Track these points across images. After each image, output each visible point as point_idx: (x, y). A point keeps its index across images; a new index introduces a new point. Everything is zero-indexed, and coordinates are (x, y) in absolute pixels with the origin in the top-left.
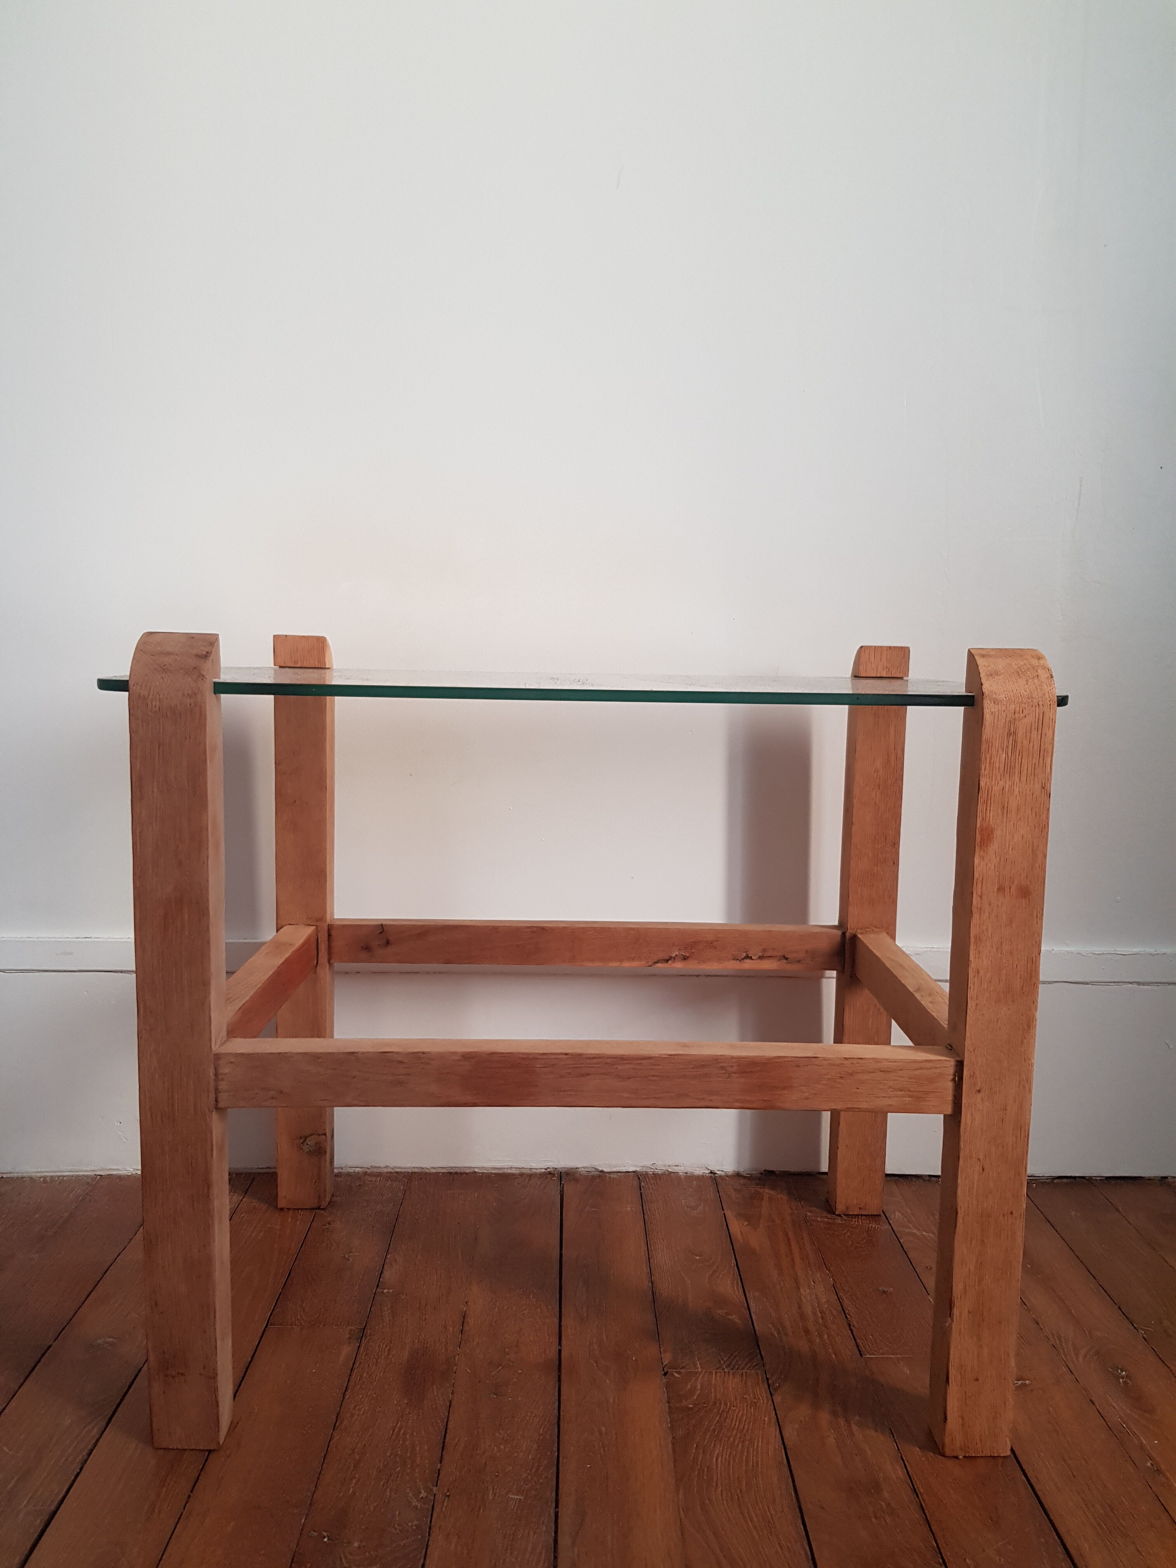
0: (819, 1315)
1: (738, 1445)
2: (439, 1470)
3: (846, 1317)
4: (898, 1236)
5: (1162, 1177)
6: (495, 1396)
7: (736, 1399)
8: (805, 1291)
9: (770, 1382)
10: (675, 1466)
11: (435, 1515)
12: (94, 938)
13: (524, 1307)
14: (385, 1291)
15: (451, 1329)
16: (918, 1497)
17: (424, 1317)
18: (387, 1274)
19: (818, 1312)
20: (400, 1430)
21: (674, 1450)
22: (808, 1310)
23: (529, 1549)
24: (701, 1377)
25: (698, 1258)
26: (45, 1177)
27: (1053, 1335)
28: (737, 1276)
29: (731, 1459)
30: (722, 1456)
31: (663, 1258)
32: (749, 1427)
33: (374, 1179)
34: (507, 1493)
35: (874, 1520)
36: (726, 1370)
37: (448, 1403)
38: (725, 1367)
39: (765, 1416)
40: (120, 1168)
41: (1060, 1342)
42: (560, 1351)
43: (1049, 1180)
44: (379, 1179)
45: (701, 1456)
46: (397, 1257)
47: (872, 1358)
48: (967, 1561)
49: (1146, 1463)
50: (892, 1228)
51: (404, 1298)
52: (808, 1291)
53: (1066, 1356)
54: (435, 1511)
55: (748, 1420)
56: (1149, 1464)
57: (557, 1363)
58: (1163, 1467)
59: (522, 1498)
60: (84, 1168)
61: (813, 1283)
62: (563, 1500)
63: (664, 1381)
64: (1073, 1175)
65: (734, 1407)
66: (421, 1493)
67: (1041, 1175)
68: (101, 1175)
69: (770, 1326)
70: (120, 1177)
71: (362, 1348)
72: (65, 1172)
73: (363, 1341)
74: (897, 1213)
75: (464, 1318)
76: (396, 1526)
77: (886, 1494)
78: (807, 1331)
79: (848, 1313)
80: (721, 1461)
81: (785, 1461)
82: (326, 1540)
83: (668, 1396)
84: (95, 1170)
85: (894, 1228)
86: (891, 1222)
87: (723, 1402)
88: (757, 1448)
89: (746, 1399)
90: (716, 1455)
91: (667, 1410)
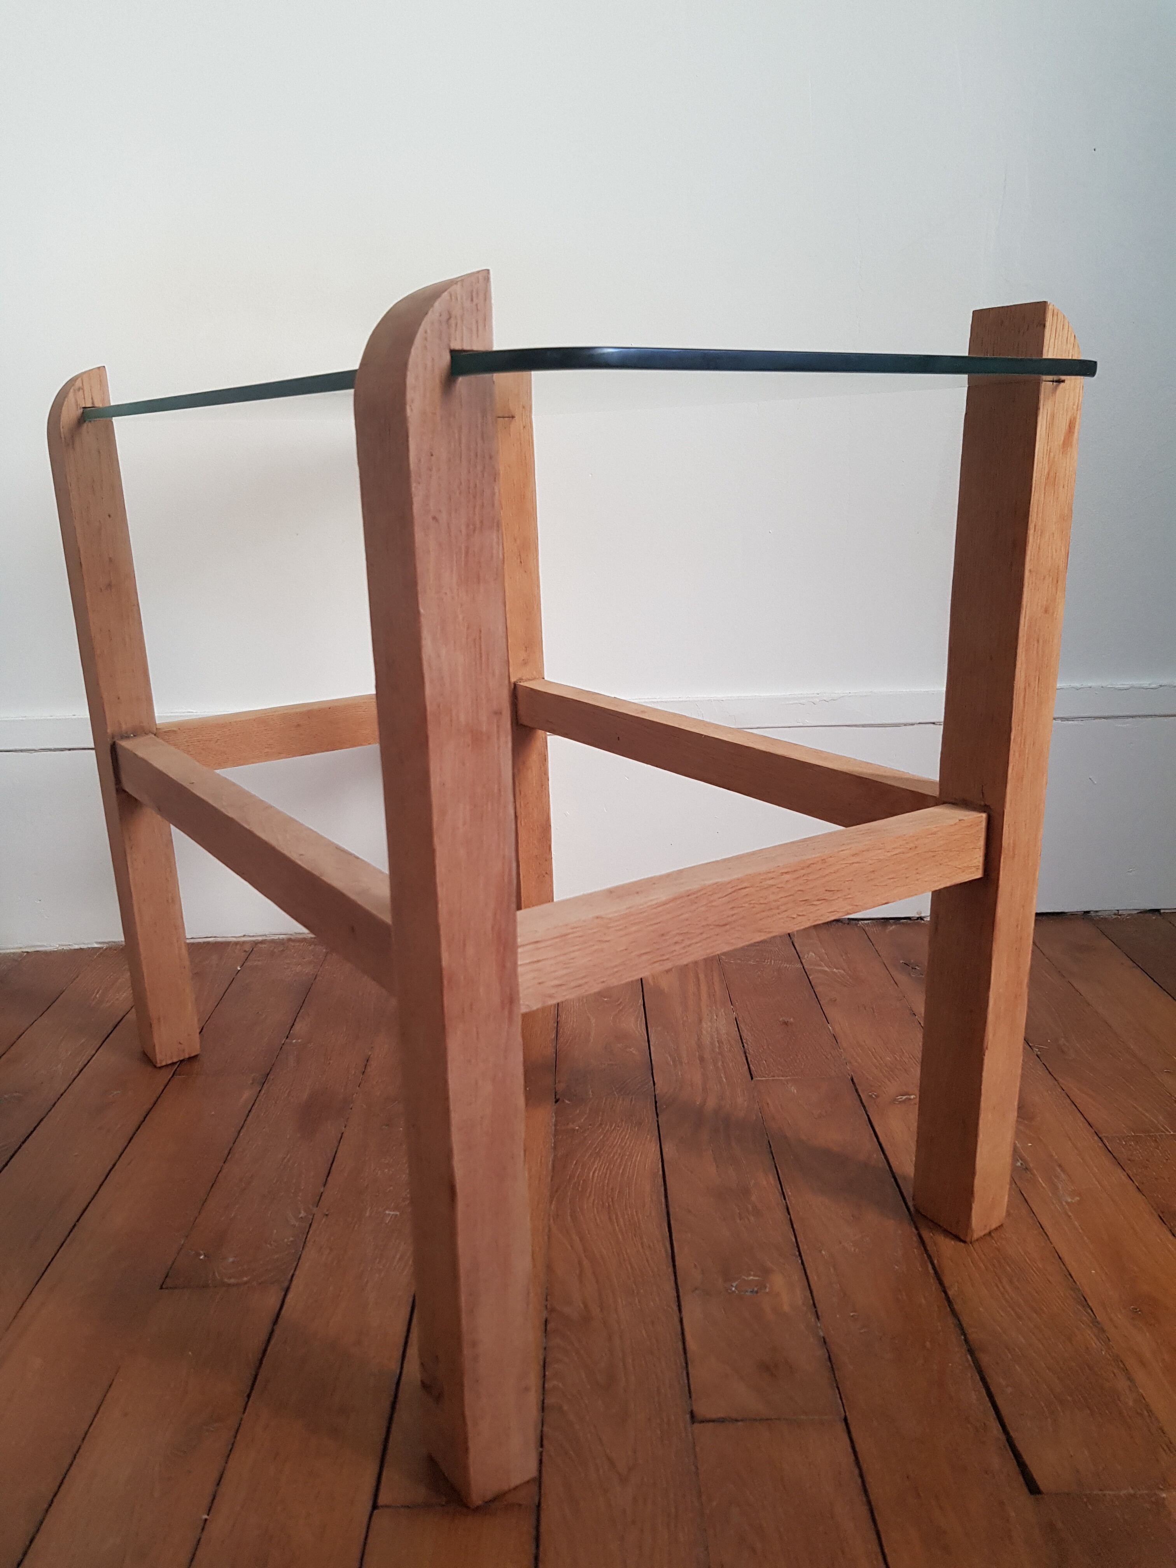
0: (717, 1044)
1: (617, 1159)
2: (322, 1193)
3: (743, 1046)
4: (808, 974)
6: (386, 1128)
7: (622, 1121)
8: (706, 1025)
9: (658, 1105)
10: (552, 1180)
11: (311, 1232)
14: (294, 1041)
15: (354, 1071)
16: (785, 1199)
17: (328, 1062)
18: (297, 1027)
19: (716, 1042)
20: (289, 1161)
21: (553, 1166)
22: (706, 1040)
23: (398, 1256)
24: (590, 1103)
25: (606, 999)
28: (642, 1014)
29: (608, 1173)
30: (600, 1169)
32: (629, 1145)
33: (298, 944)
34: (385, 1210)
35: (738, 1221)
36: (617, 1097)
37: (340, 1135)
38: (616, 1093)
39: (648, 1134)
40: (45, 944)
44: (302, 944)
45: (580, 1170)
46: (310, 1011)
47: (762, 1080)
48: (823, 1252)
49: (1017, 1163)
50: (803, 967)
51: (311, 1047)
52: (709, 1024)
54: (311, 1228)
55: (630, 1139)
56: (1019, 1164)
59: (398, 1213)
60: (10, 947)
61: (715, 1017)
63: (555, 1107)
65: (618, 1127)
66: (300, 1213)
69: (667, 1055)
70: (46, 953)
71: (263, 1092)
73: (265, 1085)
74: (811, 954)
75: (367, 1061)
76: (272, 1243)
77: (753, 1198)
78: (702, 1059)
79: (745, 1042)
80: (598, 1174)
81: (661, 1172)
82: (202, 1257)
83: (556, 1121)
84: (21, 948)
85: (805, 967)
86: (803, 961)
87: (608, 1124)
88: (636, 1161)
89: (632, 1121)
90: (593, 1169)
91: (553, 1132)
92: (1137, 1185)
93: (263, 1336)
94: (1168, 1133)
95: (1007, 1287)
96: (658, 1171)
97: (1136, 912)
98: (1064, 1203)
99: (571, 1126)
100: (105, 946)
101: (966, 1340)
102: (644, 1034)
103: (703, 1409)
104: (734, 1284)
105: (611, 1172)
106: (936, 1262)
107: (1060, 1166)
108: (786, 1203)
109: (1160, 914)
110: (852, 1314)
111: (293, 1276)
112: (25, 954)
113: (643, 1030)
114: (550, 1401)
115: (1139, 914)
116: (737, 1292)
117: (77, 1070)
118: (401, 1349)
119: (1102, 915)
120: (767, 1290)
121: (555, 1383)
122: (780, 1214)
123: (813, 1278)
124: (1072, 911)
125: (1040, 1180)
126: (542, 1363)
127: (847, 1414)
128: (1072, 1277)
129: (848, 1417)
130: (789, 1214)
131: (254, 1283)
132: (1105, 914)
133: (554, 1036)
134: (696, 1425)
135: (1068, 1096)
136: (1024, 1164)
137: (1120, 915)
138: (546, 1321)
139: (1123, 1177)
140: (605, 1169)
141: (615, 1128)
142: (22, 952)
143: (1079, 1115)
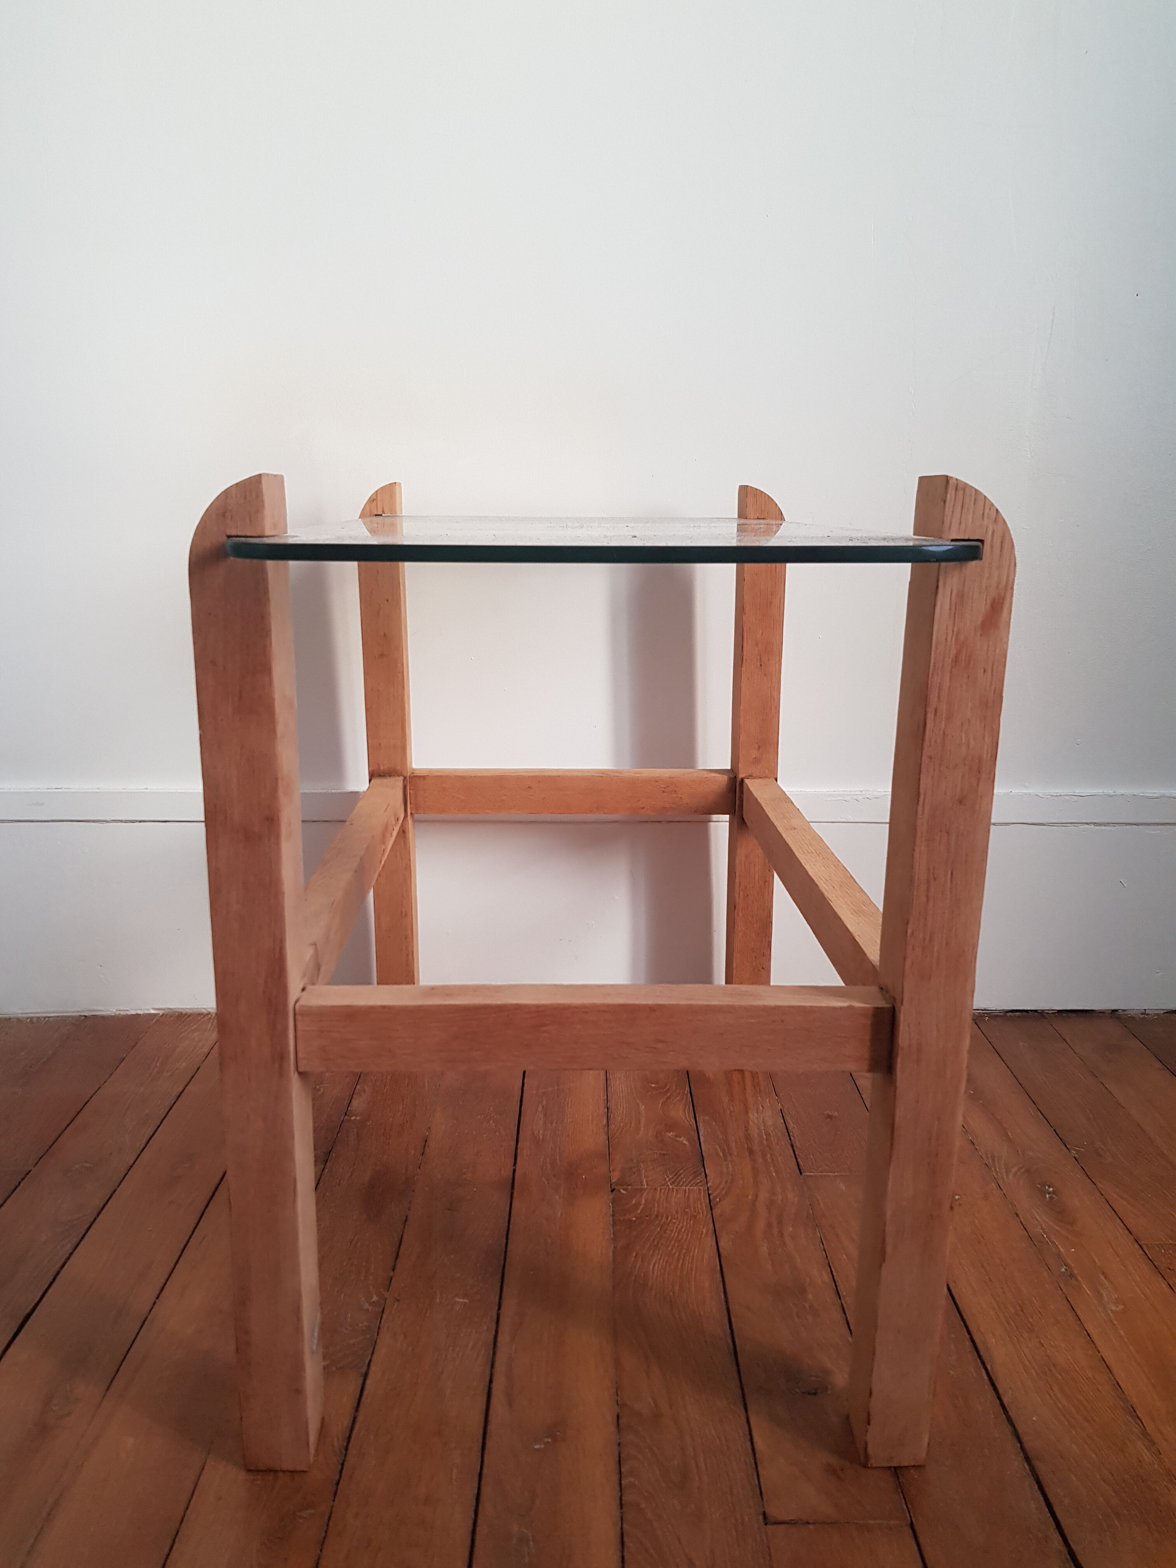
0: (765, 1137)
1: (674, 1254)
2: (392, 1277)
3: (790, 1139)
5: (1112, 1010)
6: (449, 1212)
7: (677, 1212)
8: (753, 1116)
9: (711, 1197)
10: (613, 1272)
11: (384, 1317)
12: (65, 788)
13: (484, 1131)
14: (353, 1118)
15: (413, 1152)
16: (840, 1298)
17: (387, 1142)
18: (355, 1103)
19: (764, 1134)
20: (357, 1243)
21: (614, 1258)
22: (754, 1132)
23: (470, 1345)
24: (645, 1193)
25: (653, 1085)
26: (31, 1018)
27: (987, 1154)
28: (689, 1102)
29: (668, 1265)
30: (659, 1263)
31: (620, 1085)
32: (687, 1238)
34: (454, 1297)
35: (796, 1320)
36: (671, 1187)
37: (404, 1219)
38: (669, 1184)
39: (703, 1228)
40: (103, 1009)
41: (993, 1160)
42: (514, 1171)
43: (1001, 1014)
45: (639, 1263)
46: (366, 1087)
47: (811, 1176)
49: (1061, 1269)
51: (370, 1125)
52: (756, 1115)
53: (997, 1175)
54: (385, 1313)
55: (686, 1231)
56: (1063, 1270)
57: (511, 1181)
58: (1076, 1272)
59: (466, 1301)
60: (69, 1009)
61: (761, 1108)
62: (506, 1302)
63: (611, 1197)
64: (1026, 1009)
65: (675, 1219)
66: (372, 1297)
67: (994, 1009)
68: (85, 1016)
69: (717, 1147)
70: (103, 1018)
71: (326, 1171)
72: (50, 1013)
73: (328, 1163)
75: (426, 1141)
76: (347, 1327)
77: (810, 1296)
78: (751, 1152)
79: (792, 1136)
80: (658, 1267)
81: (718, 1267)
83: (613, 1211)
84: (79, 1011)
87: (665, 1216)
88: (693, 1255)
89: (686, 1213)
90: (653, 1262)
91: (611, 1223)
93: (347, 1422)
95: (1059, 1395)
96: (716, 1266)
97: (1162, 1012)
98: (1109, 1312)
100: (161, 1012)
101: (1023, 1448)
102: (693, 1123)
103: (774, 1511)
104: (797, 1385)
105: (670, 1265)
106: (989, 1367)
107: (1103, 1273)
108: (841, 1302)
111: (370, 1361)
112: (83, 1017)
113: (692, 1119)
114: (628, 1497)
115: (1166, 1014)
116: (800, 1393)
117: (144, 1141)
118: (481, 1440)
119: (1130, 1014)
120: (829, 1392)
121: (632, 1480)
122: (837, 1315)
124: (1100, 1009)
125: (1084, 1286)
126: (617, 1459)
127: (913, 1519)
128: (1120, 1387)
129: (915, 1523)
130: (845, 1313)
131: (334, 1369)
132: (1132, 1013)
133: (605, 1122)
134: (769, 1527)
135: (1107, 1202)
136: (1068, 1270)
137: (1148, 1014)
138: (618, 1417)
139: (1164, 1286)
140: (665, 1263)
141: (671, 1220)
142: (80, 1016)
143: (1119, 1221)
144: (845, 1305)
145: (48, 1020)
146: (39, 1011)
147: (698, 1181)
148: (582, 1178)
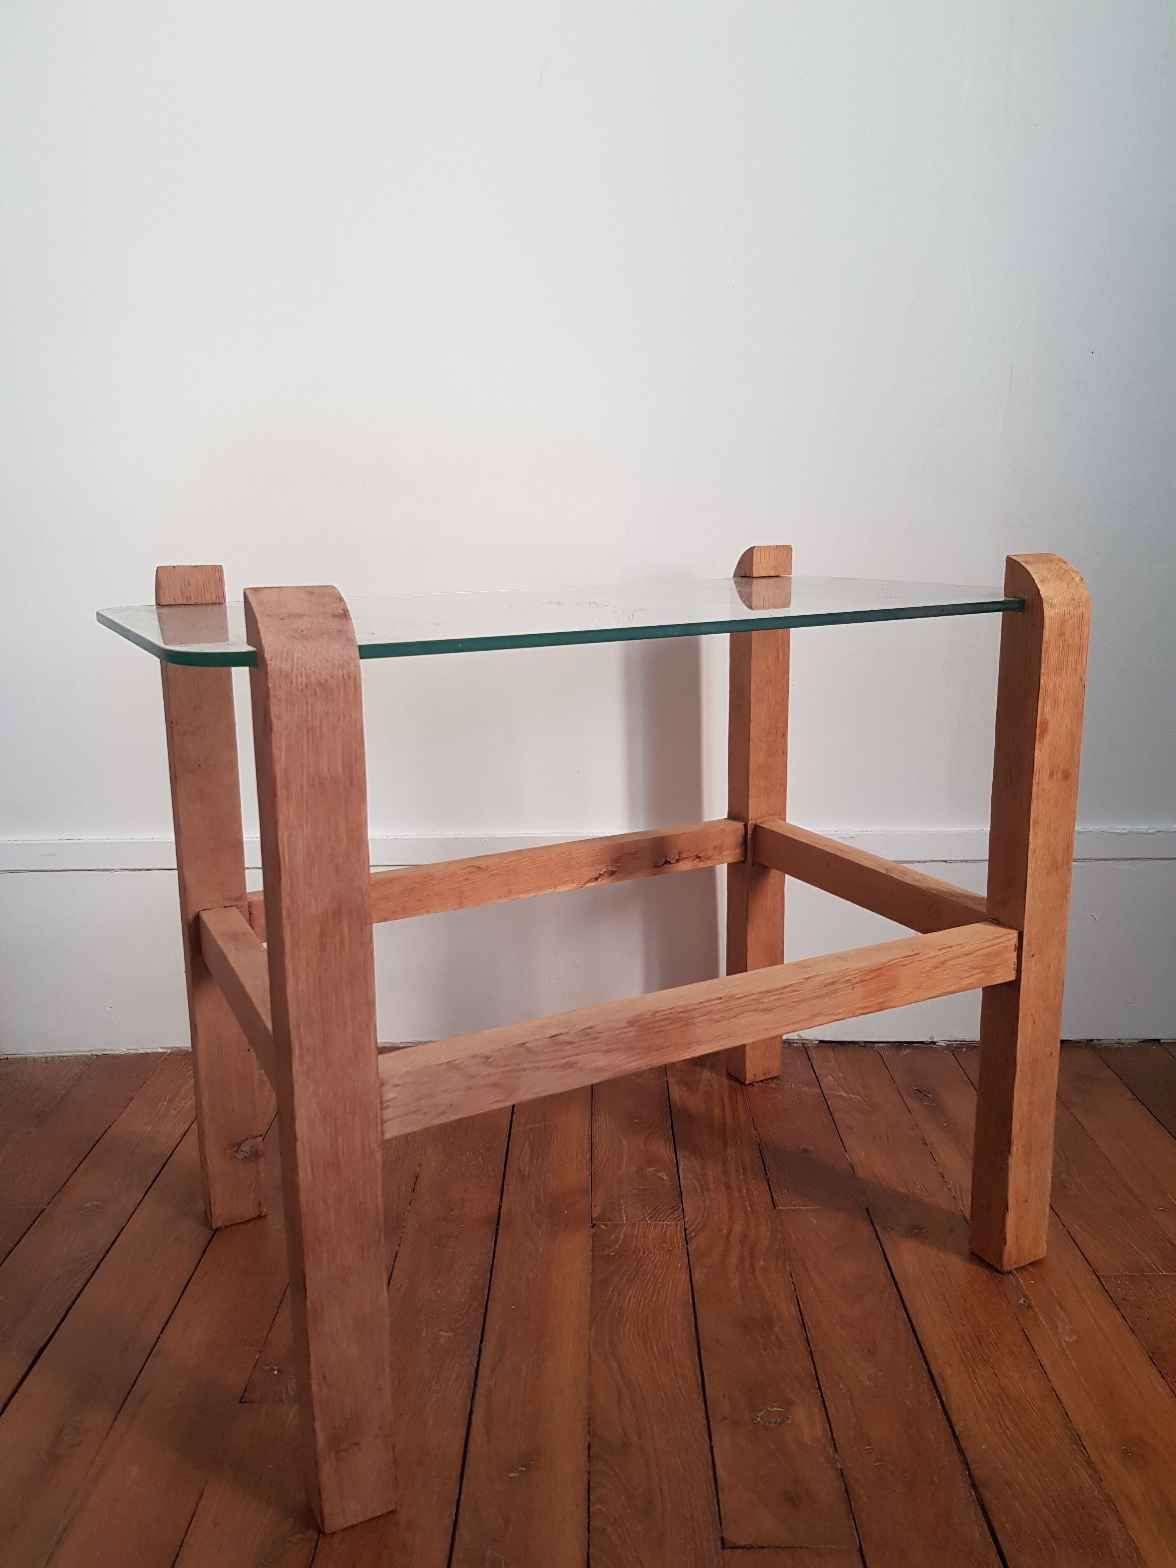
0: (742, 1171)
1: (649, 1289)
3: (766, 1174)
4: (826, 1098)
5: (1088, 1040)
6: (437, 1248)
7: (654, 1247)
8: (732, 1150)
9: (687, 1232)
10: (591, 1306)
12: (76, 840)
13: (472, 1168)
15: (404, 1189)
16: (805, 1330)
19: (741, 1169)
21: (592, 1293)
22: (732, 1167)
23: (453, 1378)
24: (625, 1228)
25: (638, 1121)
26: (46, 1057)
27: (956, 1187)
28: (672, 1137)
29: (643, 1300)
30: (635, 1297)
31: (606, 1122)
32: (662, 1272)
34: (439, 1331)
35: (763, 1352)
36: (649, 1222)
37: (394, 1254)
38: (647, 1219)
39: (678, 1262)
40: (114, 1048)
41: (961, 1193)
42: (500, 1207)
45: (616, 1296)
47: (784, 1210)
49: (1020, 1301)
50: (822, 1091)
52: (735, 1149)
55: (662, 1265)
56: (1022, 1301)
57: (496, 1217)
58: (1033, 1303)
59: (450, 1334)
60: (82, 1050)
61: (740, 1143)
62: (488, 1335)
63: (592, 1232)
65: (651, 1254)
67: (972, 1040)
68: (97, 1055)
69: (695, 1181)
70: (114, 1057)
72: (63, 1052)
74: (829, 1077)
75: (417, 1178)
77: (777, 1329)
78: (728, 1186)
79: (768, 1170)
80: (634, 1301)
81: (691, 1301)
82: (275, 1372)
83: (592, 1246)
84: (91, 1051)
85: (824, 1091)
86: (822, 1085)
87: (642, 1250)
88: (667, 1290)
89: (663, 1248)
90: (629, 1296)
91: (591, 1258)
92: (1130, 1325)
94: (1161, 1273)
95: (1008, 1424)
96: (689, 1299)
97: (1136, 1041)
98: (1063, 1342)
99: (607, 1252)
100: (168, 1051)
101: (970, 1475)
102: (674, 1159)
103: (732, 1537)
104: (760, 1415)
105: (645, 1298)
106: (944, 1398)
107: (1060, 1304)
108: (806, 1334)
109: (1160, 1043)
110: (867, 1447)
112: (95, 1057)
113: (672, 1154)
114: (595, 1524)
115: (1140, 1044)
116: (762, 1422)
117: (152, 1178)
118: (459, 1470)
119: (1105, 1044)
120: (790, 1422)
121: (599, 1506)
122: (801, 1346)
123: (832, 1411)
124: (1075, 1039)
125: (1041, 1317)
126: (587, 1487)
127: (862, 1544)
128: (1068, 1416)
129: (863, 1546)
130: (809, 1345)
132: (1107, 1042)
133: (589, 1157)
134: (726, 1551)
135: (1069, 1233)
136: (1026, 1301)
137: (1121, 1044)
138: (589, 1446)
139: (1118, 1317)
140: (640, 1297)
141: (648, 1255)
142: (92, 1055)
143: (1079, 1253)
144: (810, 1339)
145: (62, 1059)
146: (53, 1050)
147: (675, 1216)
148: (565, 1214)
